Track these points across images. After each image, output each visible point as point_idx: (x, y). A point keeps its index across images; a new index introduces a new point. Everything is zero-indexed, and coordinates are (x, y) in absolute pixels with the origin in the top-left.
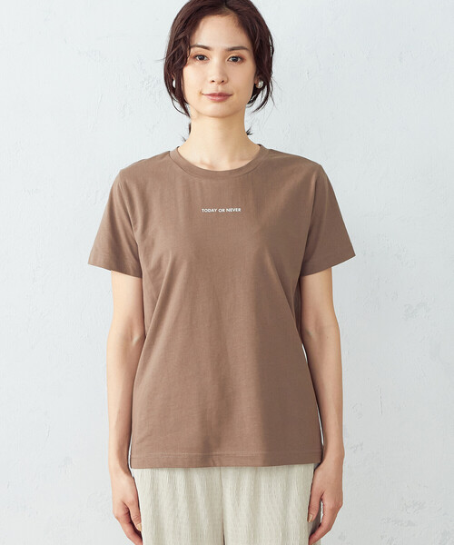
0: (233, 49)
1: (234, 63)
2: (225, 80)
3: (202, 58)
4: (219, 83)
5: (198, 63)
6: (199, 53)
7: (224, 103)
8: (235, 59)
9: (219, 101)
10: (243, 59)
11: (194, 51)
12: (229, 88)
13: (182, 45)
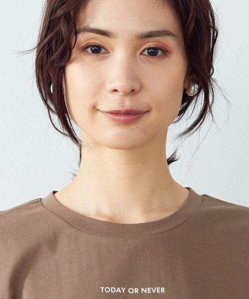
0: (150, 35)
1: (152, 59)
2: (137, 87)
3: (97, 49)
4: (126, 94)
5: (90, 59)
6: (93, 41)
7: (134, 127)
8: (153, 52)
9: (126, 123)
10: (166, 52)
11: (83, 38)
12: (143, 100)
13: (63, 27)
